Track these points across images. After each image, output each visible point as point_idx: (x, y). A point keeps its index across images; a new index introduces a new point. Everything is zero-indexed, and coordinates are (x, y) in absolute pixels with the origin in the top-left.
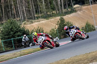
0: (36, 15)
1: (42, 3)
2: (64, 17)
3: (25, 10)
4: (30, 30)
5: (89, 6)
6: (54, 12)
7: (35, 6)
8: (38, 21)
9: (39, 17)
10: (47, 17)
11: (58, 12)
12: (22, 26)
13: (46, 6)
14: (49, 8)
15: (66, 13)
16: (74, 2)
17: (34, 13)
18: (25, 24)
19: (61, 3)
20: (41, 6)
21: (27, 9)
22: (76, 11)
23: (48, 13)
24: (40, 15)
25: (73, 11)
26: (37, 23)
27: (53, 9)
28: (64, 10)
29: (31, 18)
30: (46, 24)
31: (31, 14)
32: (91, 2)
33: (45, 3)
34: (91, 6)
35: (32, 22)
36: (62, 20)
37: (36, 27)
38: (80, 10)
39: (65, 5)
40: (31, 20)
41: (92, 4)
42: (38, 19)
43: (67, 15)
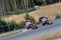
0: (11, 13)
1: (14, 5)
2: (29, 14)
3: (4, 9)
4: (7, 22)
5: (44, 7)
6: (22, 10)
7: (10, 6)
8: (12, 16)
9: (13, 14)
10: (18, 13)
11: (25, 10)
12: (2, 19)
13: (17, 7)
14: (19, 8)
15: (30, 11)
16: (35, 4)
17: (9, 11)
18: (4, 18)
19: (27, 4)
20: (14, 7)
21: (5, 8)
22: (36, 10)
23: (19, 11)
24: (13, 12)
25: (34, 10)
26: (11, 17)
27: (22, 8)
28: (28, 9)
29: (8, 14)
30: (17, 18)
31: (7, 12)
32: (46, 4)
33: (16, 5)
34: (45, 6)
35: (8, 17)
36: (27, 16)
37: (11, 20)
38: (39, 9)
39: (29, 6)
40: (7, 16)
41: (46, 5)
42: (12, 15)
43: (30, 12)
